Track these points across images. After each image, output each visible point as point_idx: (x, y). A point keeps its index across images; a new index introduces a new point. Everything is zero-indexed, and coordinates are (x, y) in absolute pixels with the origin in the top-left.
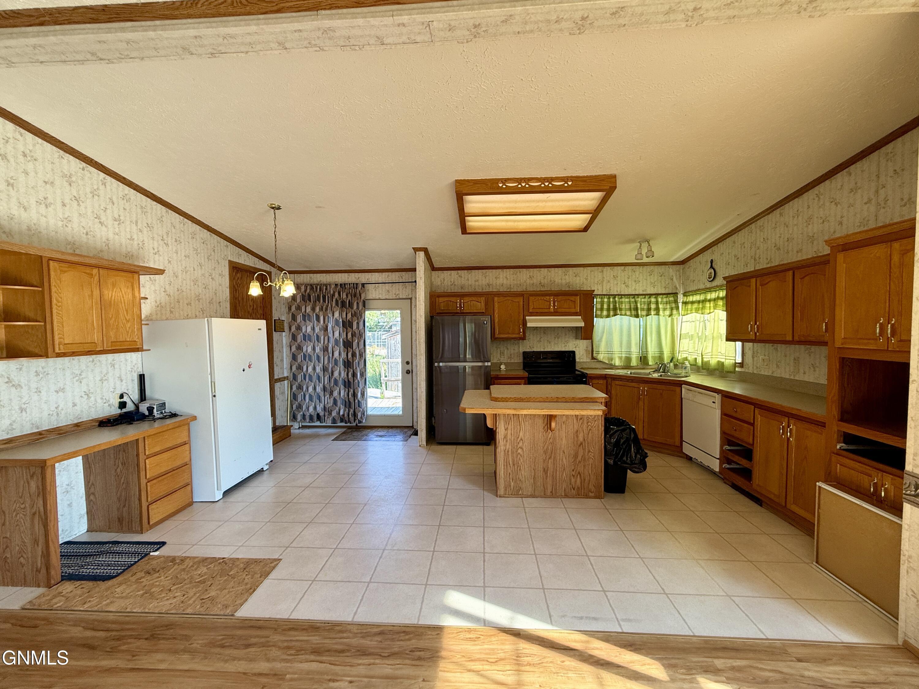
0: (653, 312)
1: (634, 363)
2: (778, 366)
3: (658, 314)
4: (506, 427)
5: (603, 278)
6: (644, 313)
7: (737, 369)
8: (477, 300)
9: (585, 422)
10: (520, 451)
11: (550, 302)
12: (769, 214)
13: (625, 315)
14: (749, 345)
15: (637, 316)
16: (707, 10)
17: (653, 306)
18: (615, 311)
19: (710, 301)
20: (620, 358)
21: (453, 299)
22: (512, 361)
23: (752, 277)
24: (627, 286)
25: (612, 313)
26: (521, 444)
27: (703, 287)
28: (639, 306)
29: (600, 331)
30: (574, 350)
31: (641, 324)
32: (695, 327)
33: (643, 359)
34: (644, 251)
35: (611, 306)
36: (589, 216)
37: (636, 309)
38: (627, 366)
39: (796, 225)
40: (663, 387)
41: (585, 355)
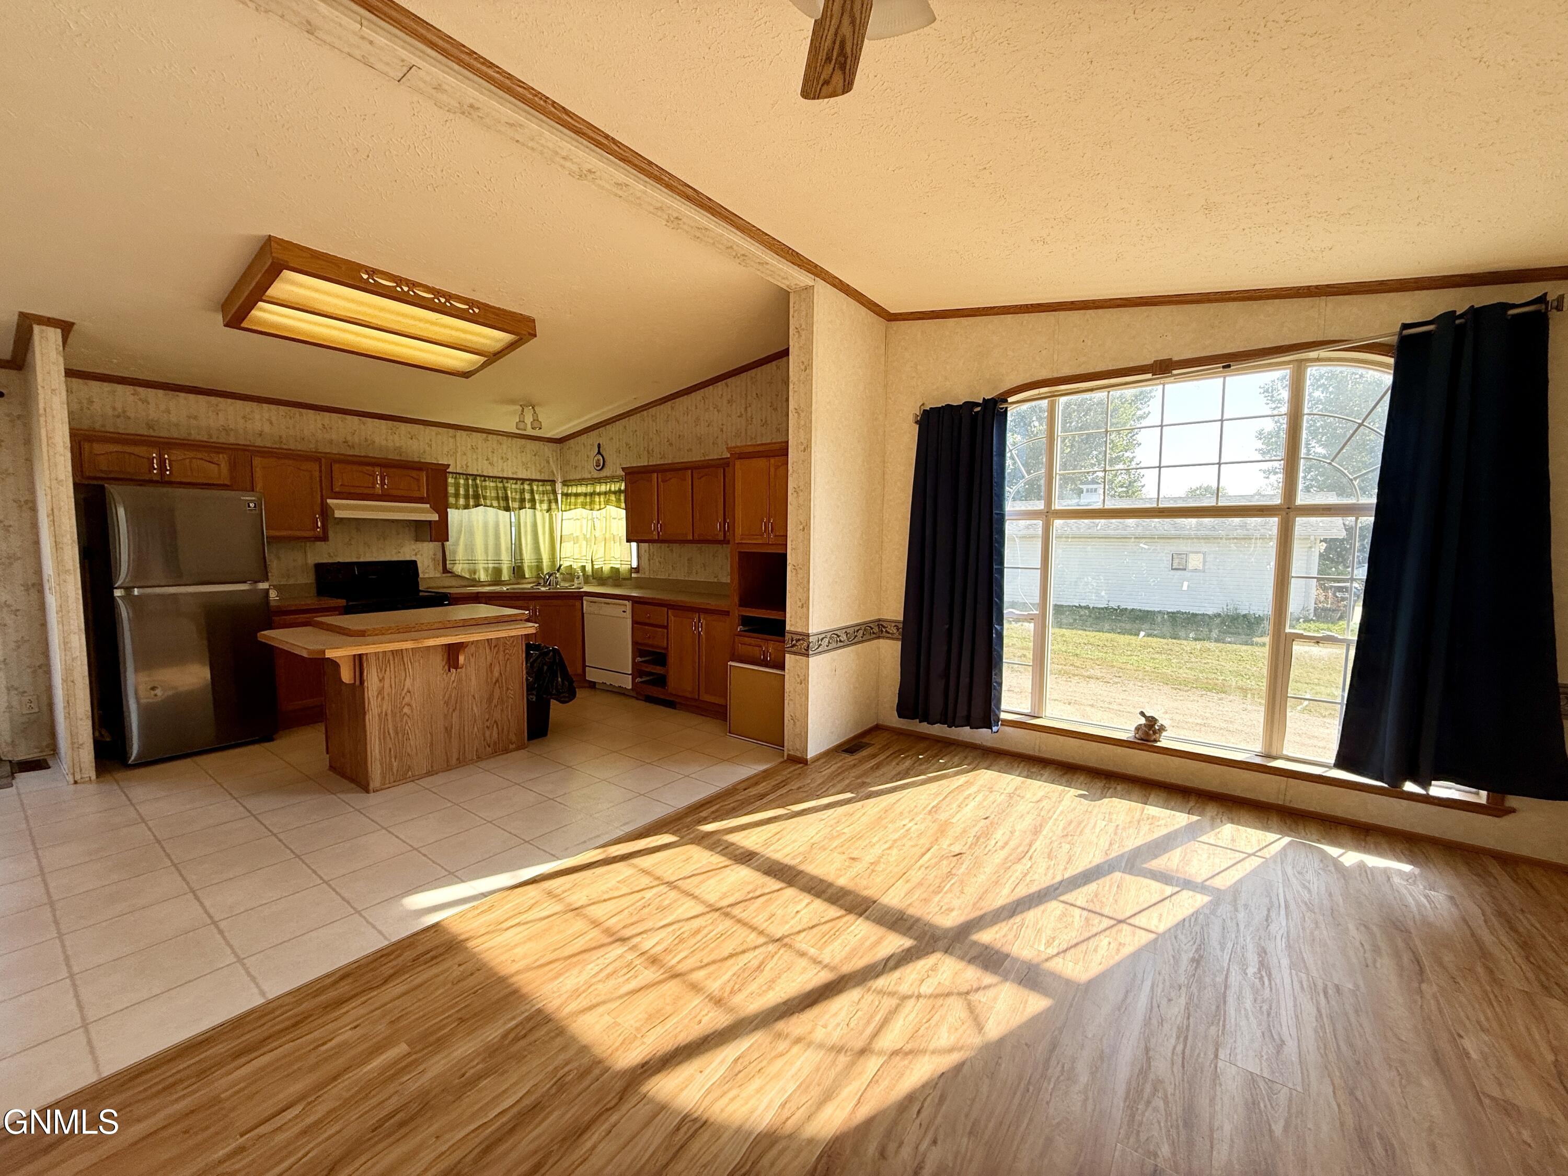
0: (528, 505)
1: (505, 576)
2: (674, 568)
3: (533, 507)
4: (381, 677)
5: (457, 447)
6: (516, 505)
7: (633, 575)
8: (208, 459)
9: (501, 649)
10: (406, 710)
11: (373, 476)
12: (660, 404)
13: (491, 506)
14: (644, 546)
15: (507, 509)
16: (684, 223)
17: (527, 496)
18: (476, 500)
19: (599, 494)
20: (486, 570)
21: (141, 450)
22: (291, 582)
23: (653, 472)
24: (491, 464)
25: (472, 502)
26: (407, 699)
27: (589, 476)
28: (509, 495)
29: (455, 530)
30: (413, 558)
31: (513, 520)
32: (581, 527)
33: (518, 571)
34: (529, 419)
35: (471, 492)
36: (483, 359)
37: (506, 499)
38: (497, 581)
39: (686, 422)
40: (559, 602)
41: (431, 566)
